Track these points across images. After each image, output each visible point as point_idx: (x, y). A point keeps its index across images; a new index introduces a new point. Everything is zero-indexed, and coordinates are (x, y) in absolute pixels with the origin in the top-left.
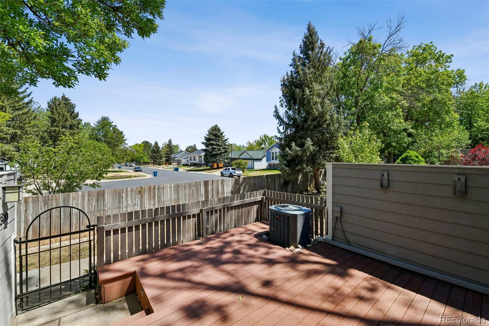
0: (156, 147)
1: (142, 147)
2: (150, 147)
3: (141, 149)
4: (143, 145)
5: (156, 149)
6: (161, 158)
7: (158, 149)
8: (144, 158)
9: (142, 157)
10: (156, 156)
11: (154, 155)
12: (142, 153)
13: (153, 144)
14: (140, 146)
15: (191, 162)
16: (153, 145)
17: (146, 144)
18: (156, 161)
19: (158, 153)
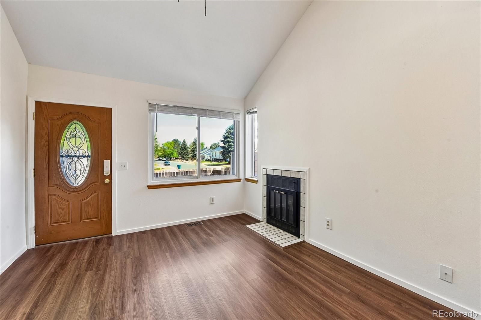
0: (184, 145)
1: (172, 145)
2: (179, 145)
3: (171, 146)
4: (173, 143)
5: (183, 146)
6: (188, 154)
7: (185, 146)
8: (174, 154)
9: (172, 154)
10: (184, 153)
11: (182, 151)
12: (172, 150)
13: (182, 141)
14: (171, 144)
15: (213, 157)
16: (181, 143)
17: (176, 141)
18: (183, 157)
19: (185, 149)
